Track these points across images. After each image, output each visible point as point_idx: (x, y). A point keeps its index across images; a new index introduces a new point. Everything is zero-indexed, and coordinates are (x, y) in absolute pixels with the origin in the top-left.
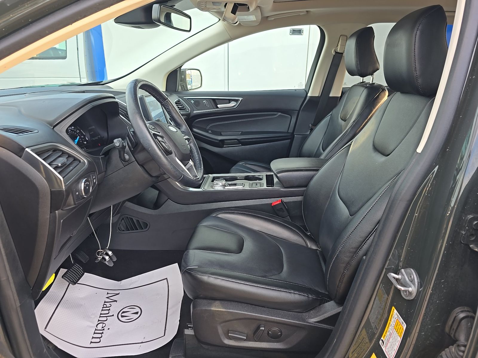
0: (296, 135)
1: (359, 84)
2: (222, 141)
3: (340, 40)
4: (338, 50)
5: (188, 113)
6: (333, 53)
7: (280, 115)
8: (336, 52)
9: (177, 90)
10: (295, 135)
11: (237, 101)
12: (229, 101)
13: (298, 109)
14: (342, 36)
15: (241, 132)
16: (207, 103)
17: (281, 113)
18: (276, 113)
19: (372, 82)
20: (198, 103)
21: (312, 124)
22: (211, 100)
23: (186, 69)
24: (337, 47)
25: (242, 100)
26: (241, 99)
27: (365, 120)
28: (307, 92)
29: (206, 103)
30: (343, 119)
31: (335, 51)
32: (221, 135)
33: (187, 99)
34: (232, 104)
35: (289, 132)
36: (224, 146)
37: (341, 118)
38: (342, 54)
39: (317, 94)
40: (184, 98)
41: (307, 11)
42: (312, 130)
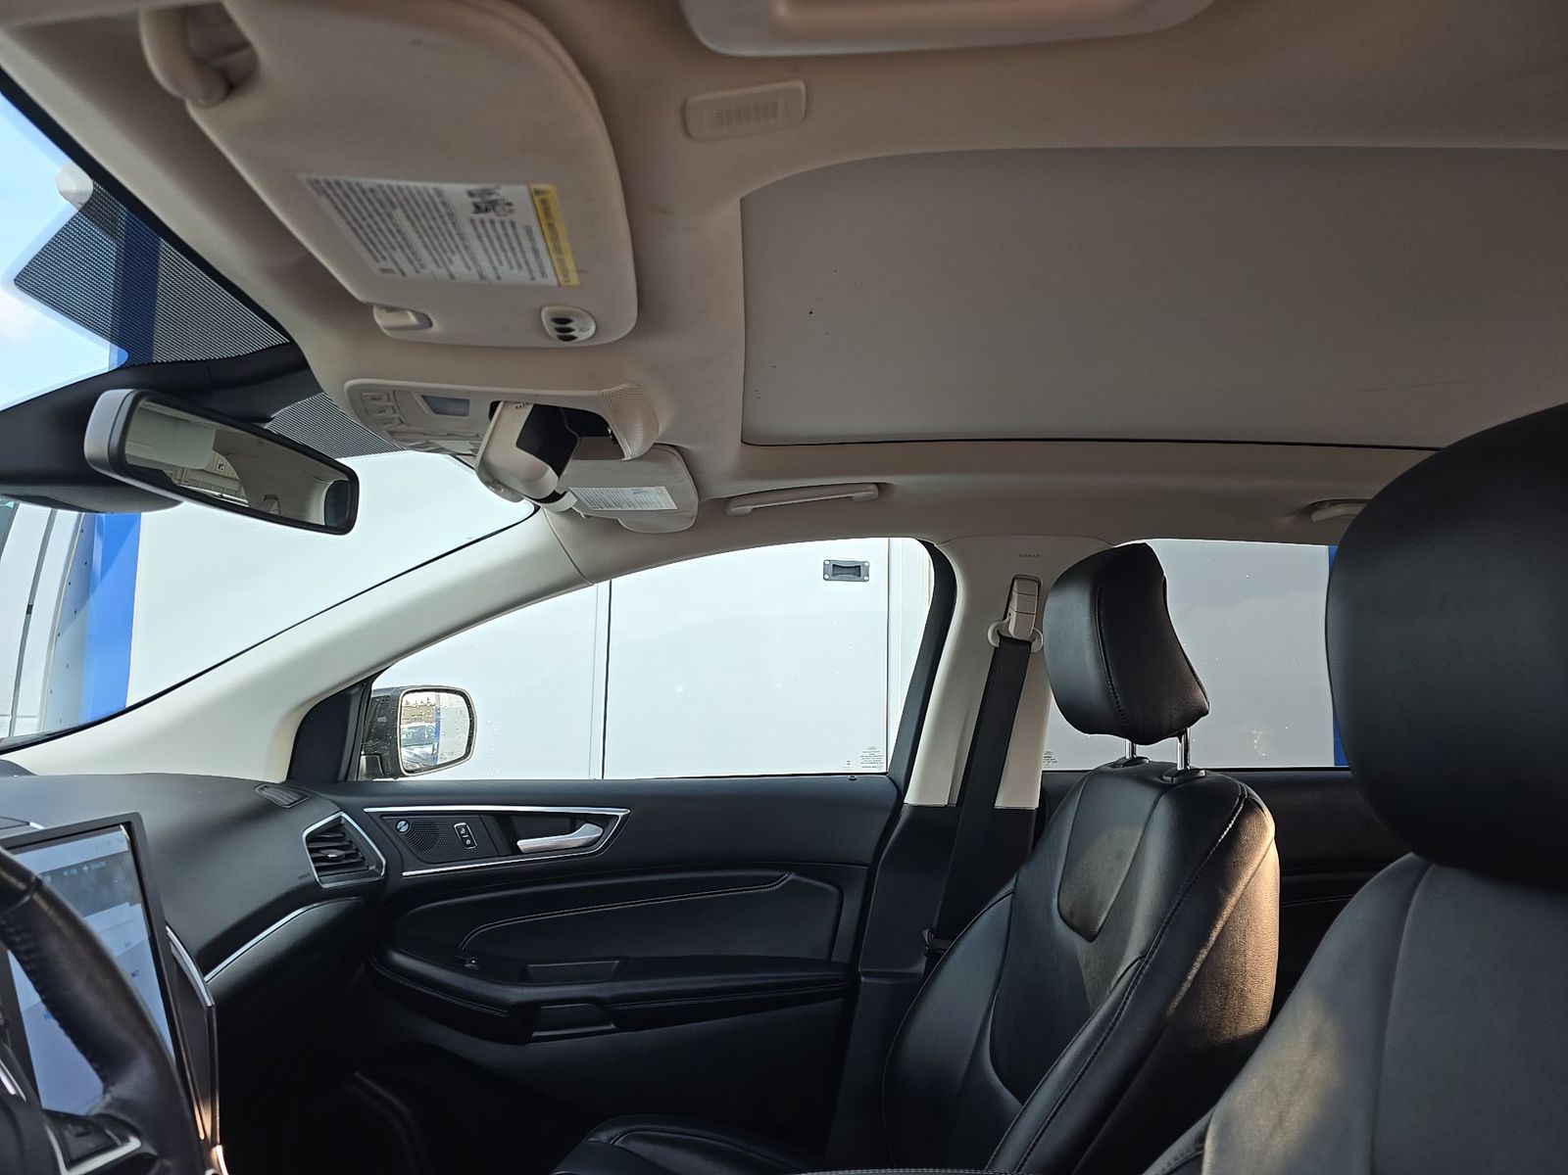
0: (867, 975)
1: (1121, 768)
2: (529, 1010)
3: (1015, 595)
4: (1011, 629)
5: (376, 879)
6: (992, 641)
7: (792, 882)
8: (1001, 637)
9: (342, 776)
10: (863, 979)
11: (602, 821)
12: (572, 823)
13: (868, 858)
14: (1021, 581)
15: (617, 962)
16: (467, 831)
17: (798, 874)
18: (777, 874)
19: (1186, 764)
20: (427, 833)
21: (932, 931)
22: (489, 820)
23: (399, 690)
24: (1005, 618)
25: (623, 817)
26: (621, 813)
27: (1196, 954)
28: (902, 788)
29: (463, 831)
30: (1075, 922)
31: (998, 632)
32: (525, 979)
33: (377, 818)
34: (586, 833)
35: (833, 959)
36: (536, 1034)
37: (1062, 917)
38: (1028, 644)
39: (940, 798)
40: (366, 810)
41: (877, 484)
42: (936, 959)
